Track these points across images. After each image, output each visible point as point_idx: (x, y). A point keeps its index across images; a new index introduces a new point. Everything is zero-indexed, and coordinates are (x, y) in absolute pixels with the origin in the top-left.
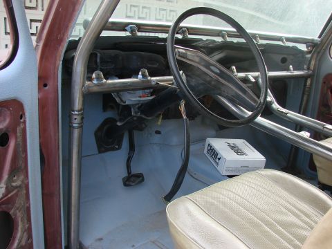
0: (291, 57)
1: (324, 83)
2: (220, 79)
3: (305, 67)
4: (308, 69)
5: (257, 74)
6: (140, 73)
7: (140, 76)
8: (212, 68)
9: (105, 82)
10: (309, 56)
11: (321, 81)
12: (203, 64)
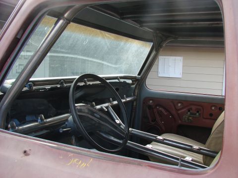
0: (122, 87)
1: (144, 103)
2: (101, 121)
3: (132, 94)
4: (134, 95)
5: (107, 105)
6: (39, 118)
7: (39, 120)
8: (95, 115)
9: (18, 129)
10: (134, 86)
11: (142, 102)
12: (90, 113)
